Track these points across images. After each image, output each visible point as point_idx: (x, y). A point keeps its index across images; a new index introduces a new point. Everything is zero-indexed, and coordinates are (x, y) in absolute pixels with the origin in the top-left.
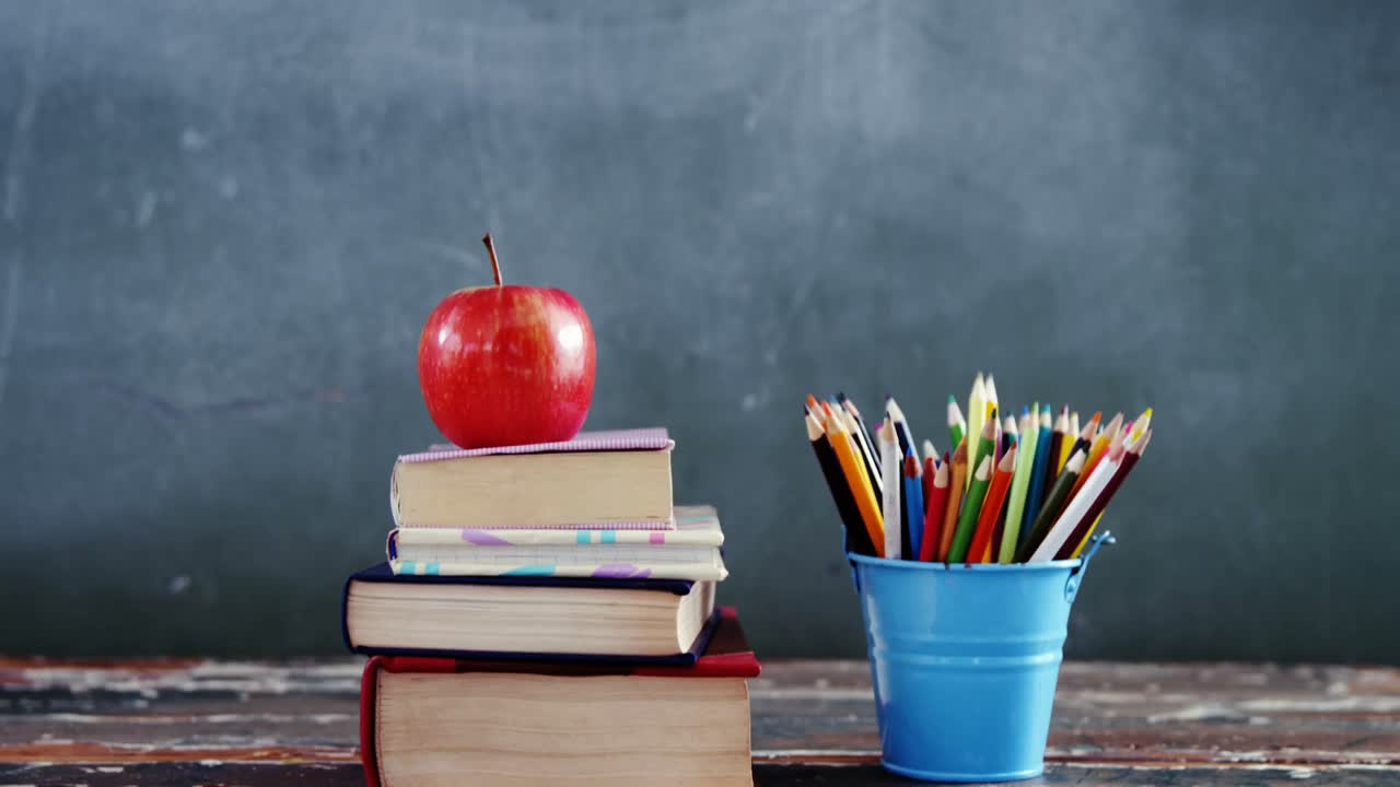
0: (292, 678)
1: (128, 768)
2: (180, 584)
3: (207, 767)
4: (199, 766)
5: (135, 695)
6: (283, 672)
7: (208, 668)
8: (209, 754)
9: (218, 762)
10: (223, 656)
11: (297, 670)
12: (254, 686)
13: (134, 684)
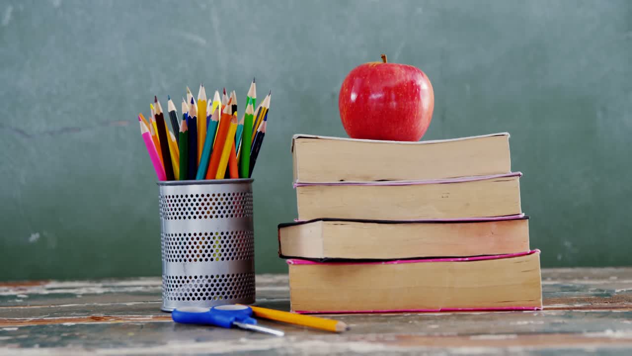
0: (104, 287)
1: (20, 328)
2: (34, 237)
3: (67, 327)
4: (62, 326)
5: (15, 297)
6: (100, 285)
7: (53, 284)
8: (66, 320)
9: (73, 324)
10: (61, 279)
11: (107, 284)
12: (84, 291)
13: (12, 292)
